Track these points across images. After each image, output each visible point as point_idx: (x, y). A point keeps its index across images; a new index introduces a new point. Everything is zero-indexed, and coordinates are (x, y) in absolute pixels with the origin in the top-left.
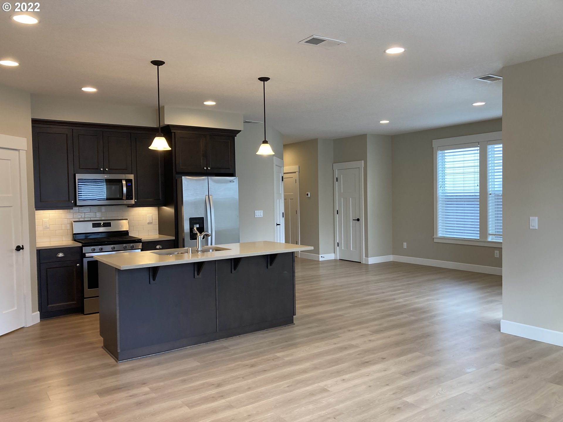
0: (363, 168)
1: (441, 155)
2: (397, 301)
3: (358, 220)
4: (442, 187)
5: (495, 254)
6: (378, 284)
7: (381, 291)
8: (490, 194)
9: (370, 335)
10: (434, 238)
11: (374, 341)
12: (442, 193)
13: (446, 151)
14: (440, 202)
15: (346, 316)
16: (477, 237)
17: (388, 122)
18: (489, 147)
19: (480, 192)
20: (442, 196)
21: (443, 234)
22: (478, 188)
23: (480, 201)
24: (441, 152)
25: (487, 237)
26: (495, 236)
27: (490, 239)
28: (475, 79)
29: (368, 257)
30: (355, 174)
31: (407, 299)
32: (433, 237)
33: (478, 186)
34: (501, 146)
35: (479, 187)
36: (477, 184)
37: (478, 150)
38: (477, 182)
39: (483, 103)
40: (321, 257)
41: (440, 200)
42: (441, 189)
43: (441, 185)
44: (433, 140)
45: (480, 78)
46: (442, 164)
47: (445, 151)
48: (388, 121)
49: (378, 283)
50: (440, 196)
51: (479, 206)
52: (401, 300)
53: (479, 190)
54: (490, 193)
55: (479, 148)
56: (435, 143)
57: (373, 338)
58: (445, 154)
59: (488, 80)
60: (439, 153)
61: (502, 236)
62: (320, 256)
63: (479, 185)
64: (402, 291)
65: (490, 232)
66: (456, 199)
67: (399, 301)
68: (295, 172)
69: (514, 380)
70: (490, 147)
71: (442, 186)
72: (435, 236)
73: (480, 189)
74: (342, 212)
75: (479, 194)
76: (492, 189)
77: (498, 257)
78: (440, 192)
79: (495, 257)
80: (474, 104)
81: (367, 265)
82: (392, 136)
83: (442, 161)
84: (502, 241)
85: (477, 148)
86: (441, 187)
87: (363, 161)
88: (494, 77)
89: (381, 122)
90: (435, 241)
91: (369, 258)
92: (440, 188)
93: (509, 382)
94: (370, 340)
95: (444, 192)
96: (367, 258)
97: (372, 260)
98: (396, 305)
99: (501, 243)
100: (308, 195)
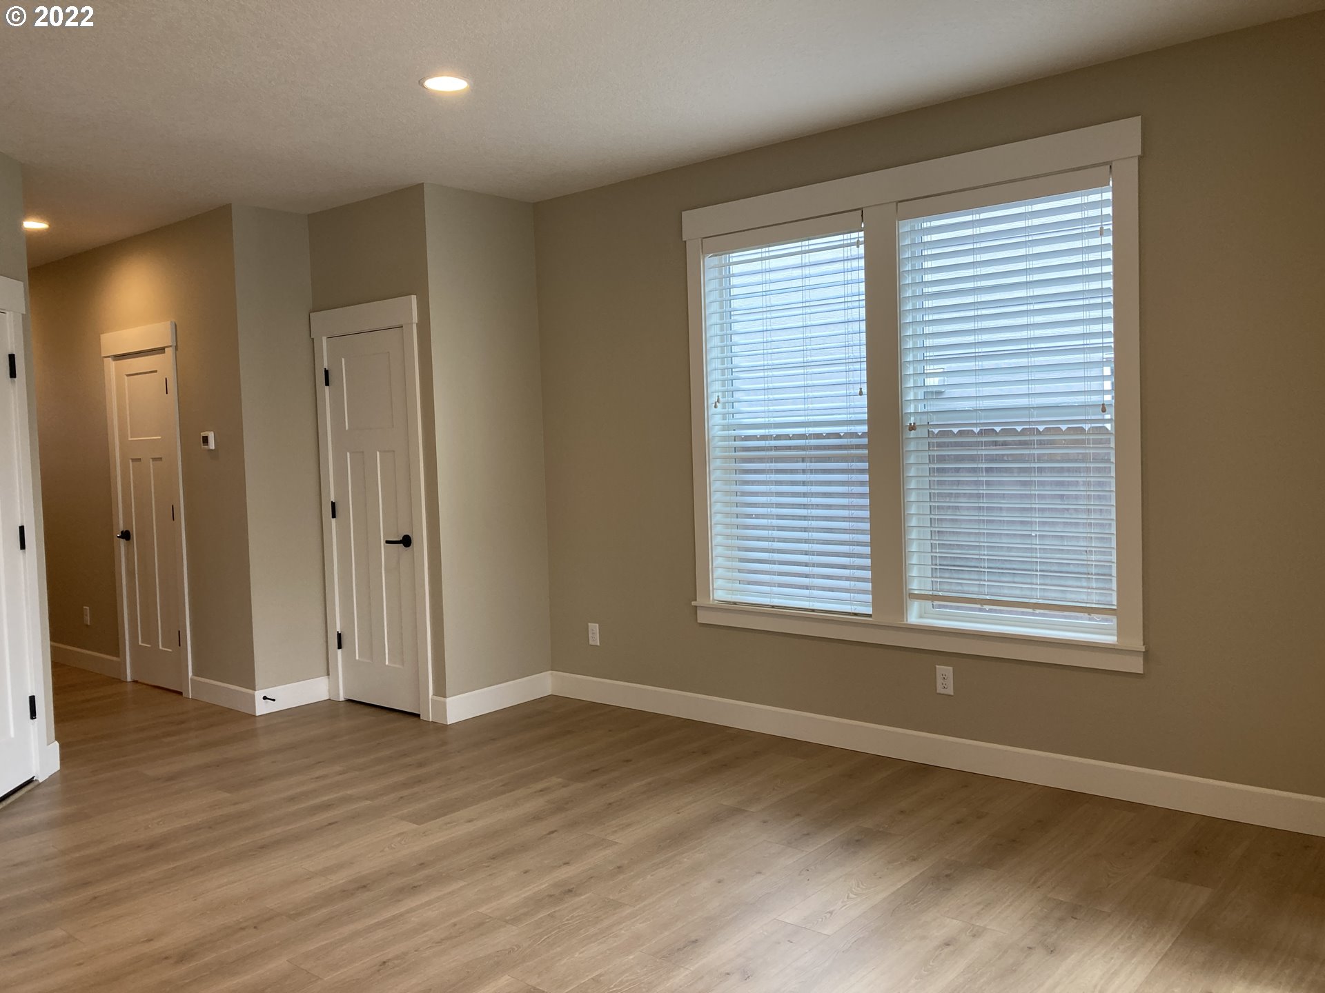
0: (415, 327)
1: (715, 273)
3: (407, 541)
4: (724, 403)
5: (939, 681)
8: (912, 428)
10: (696, 607)
12: (727, 427)
13: (734, 256)
14: (718, 463)
16: (862, 604)
18: (905, 227)
19: (870, 422)
20: (724, 438)
21: (732, 591)
22: (864, 401)
23: (870, 459)
24: (716, 260)
25: (901, 609)
26: (936, 603)
27: (915, 615)
29: (445, 697)
30: (388, 352)
32: (694, 603)
33: (861, 394)
35: (865, 398)
36: (858, 386)
37: (858, 243)
38: (857, 379)
40: (265, 698)
41: (718, 453)
42: (720, 409)
43: (720, 394)
44: (683, 213)
46: (721, 322)
47: (731, 255)
50: (717, 439)
51: (866, 477)
53: (866, 410)
54: (912, 420)
55: (861, 235)
56: (694, 222)
58: (732, 267)
60: (710, 266)
62: (259, 695)
63: (865, 391)
65: (915, 586)
66: (777, 448)
68: (161, 350)
70: (907, 229)
71: (721, 399)
72: (700, 601)
73: (869, 407)
74: (350, 510)
75: (865, 428)
76: (916, 407)
77: (950, 691)
78: (716, 423)
79: (939, 692)
81: (441, 728)
82: (533, 204)
85: (856, 234)
86: (718, 401)
87: (414, 298)
90: (703, 617)
91: (451, 699)
92: (716, 407)
95: (733, 422)
96: (442, 699)
97: (460, 707)
100: (205, 440)
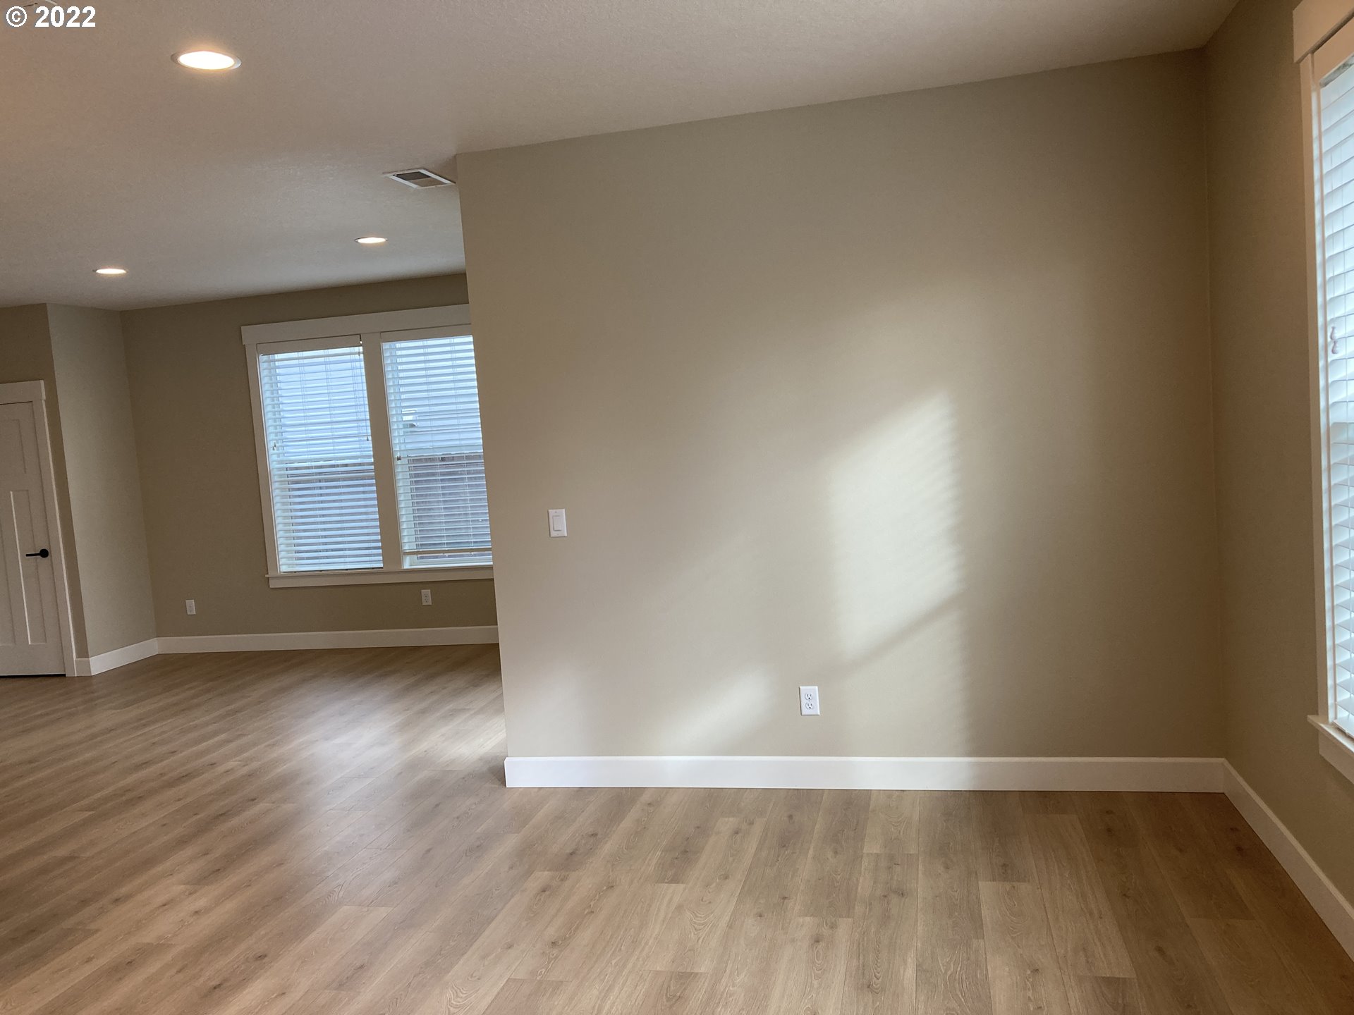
0: (44, 402)
1: (267, 365)
2: (221, 769)
3: (46, 553)
4: (279, 447)
5: (423, 598)
6: (146, 730)
7: (165, 749)
8: (399, 459)
9: (190, 894)
10: (268, 578)
11: (207, 910)
12: (281, 462)
13: (278, 356)
14: (277, 485)
15: (88, 854)
16: (375, 561)
17: (121, 271)
18: (386, 346)
19: (374, 456)
20: (280, 469)
21: (292, 565)
22: (369, 444)
23: (376, 477)
24: (265, 358)
25: (400, 562)
27: (407, 564)
28: (388, 175)
29: (87, 657)
30: (19, 420)
31: (246, 755)
32: (267, 576)
33: (368, 440)
34: (470, 339)
35: (371, 442)
36: (366, 436)
37: (359, 353)
38: (364, 431)
39: (381, 240)
41: (276, 479)
42: (275, 451)
43: (276, 442)
44: (242, 327)
45: (398, 176)
47: (276, 355)
48: (121, 268)
49: (145, 725)
50: (275, 470)
51: (374, 488)
52: (231, 764)
53: (371, 449)
54: (398, 455)
55: (361, 349)
57: (201, 902)
58: (276, 363)
59: (412, 183)
60: (262, 361)
61: (491, 552)
63: (370, 438)
64: (223, 736)
65: (406, 548)
67: (229, 767)
69: (592, 903)
71: (277, 445)
72: (271, 574)
73: (373, 447)
75: (372, 460)
76: (400, 447)
77: (430, 603)
78: (273, 459)
79: (424, 604)
80: (361, 241)
81: (86, 680)
82: (121, 312)
83: (271, 379)
84: (492, 563)
85: (357, 348)
86: (275, 446)
87: (42, 382)
88: (429, 177)
89: (98, 271)
90: (273, 584)
91: (90, 659)
92: (274, 449)
93: (586, 912)
94: (196, 912)
95: (285, 458)
96: (85, 659)
97: (99, 664)
98: (223, 782)
99: (490, 568)
